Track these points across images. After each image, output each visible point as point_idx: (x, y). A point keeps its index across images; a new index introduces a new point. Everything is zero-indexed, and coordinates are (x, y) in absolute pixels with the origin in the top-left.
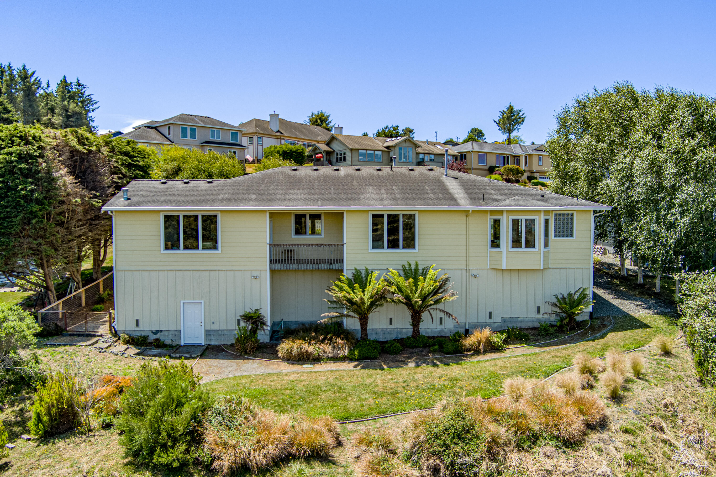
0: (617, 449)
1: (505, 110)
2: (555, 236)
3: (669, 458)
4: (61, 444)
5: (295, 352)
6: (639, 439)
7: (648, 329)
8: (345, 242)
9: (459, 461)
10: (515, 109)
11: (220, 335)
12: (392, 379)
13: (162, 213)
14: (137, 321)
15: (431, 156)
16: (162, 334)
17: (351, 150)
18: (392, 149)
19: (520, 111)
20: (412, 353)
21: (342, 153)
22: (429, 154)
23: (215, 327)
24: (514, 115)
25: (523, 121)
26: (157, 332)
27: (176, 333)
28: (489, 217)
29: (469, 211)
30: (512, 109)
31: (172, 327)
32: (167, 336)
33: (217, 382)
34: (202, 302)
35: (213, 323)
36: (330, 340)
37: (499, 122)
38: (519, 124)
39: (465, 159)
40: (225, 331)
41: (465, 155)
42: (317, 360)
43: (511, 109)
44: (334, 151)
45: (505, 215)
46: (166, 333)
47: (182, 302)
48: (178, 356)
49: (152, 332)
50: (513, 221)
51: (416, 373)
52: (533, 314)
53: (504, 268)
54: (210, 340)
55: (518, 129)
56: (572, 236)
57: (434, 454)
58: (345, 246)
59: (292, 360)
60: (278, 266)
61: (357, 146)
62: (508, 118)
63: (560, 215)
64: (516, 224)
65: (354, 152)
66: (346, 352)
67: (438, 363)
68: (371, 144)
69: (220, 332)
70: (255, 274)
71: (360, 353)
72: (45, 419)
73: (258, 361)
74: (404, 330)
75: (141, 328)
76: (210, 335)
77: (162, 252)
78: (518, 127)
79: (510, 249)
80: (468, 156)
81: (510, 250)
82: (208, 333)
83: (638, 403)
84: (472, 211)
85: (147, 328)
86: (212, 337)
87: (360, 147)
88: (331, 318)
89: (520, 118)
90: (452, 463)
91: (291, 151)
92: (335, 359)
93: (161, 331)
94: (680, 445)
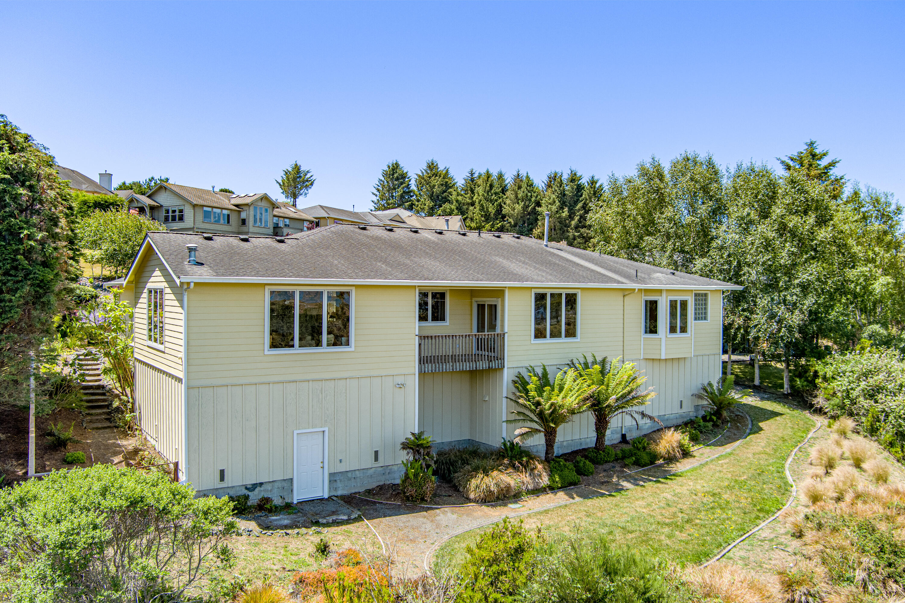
1: (290, 169)
2: (696, 319)
7: (778, 418)
8: (506, 331)
10: (302, 169)
11: (350, 479)
13: (267, 288)
14: (222, 472)
15: (286, 220)
16: (262, 489)
17: (195, 206)
18: (245, 208)
19: (308, 172)
20: (606, 470)
21: (177, 209)
22: (284, 218)
23: (342, 468)
24: (300, 177)
25: (312, 184)
26: (254, 487)
27: (285, 484)
28: (643, 297)
29: (635, 289)
30: (299, 169)
31: (278, 476)
32: (271, 491)
34: (326, 429)
35: (341, 461)
36: (526, 465)
37: (284, 183)
38: (307, 187)
40: (357, 472)
42: (518, 496)
43: (297, 168)
44: (162, 206)
45: (664, 294)
46: (269, 487)
47: (296, 432)
48: (331, 521)
49: (247, 488)
50: (671, 301)
52: (677, 410)
53: (663, 357)
54: (336, 489)
55: (306, 194)
56: (705, 319)
58: (506, 335)
59: (489, 502)
60: (429, 367)
61: (201, 202)
62: (294, 180)
63: (699, 294)
64: (673, 305)
65: (197, 209)
66: (545, 480)
67: (651, 478)
68: (215, 199)
69: (349, 475)
70: (400, 380)
71: (562, 478)
74: (565, 443)
75: (230, 482)
76: (335, 481)
77: (266, 352)
78: (306, 191)
81: (668, 336)
82: (333, 478)
84: (639, 289)
85: (238, 482)
86: (339, 484)
87: (205, 204)
89: (307, 181)
91: (106, 202)
92: (537, 491)
93: (261, 484)
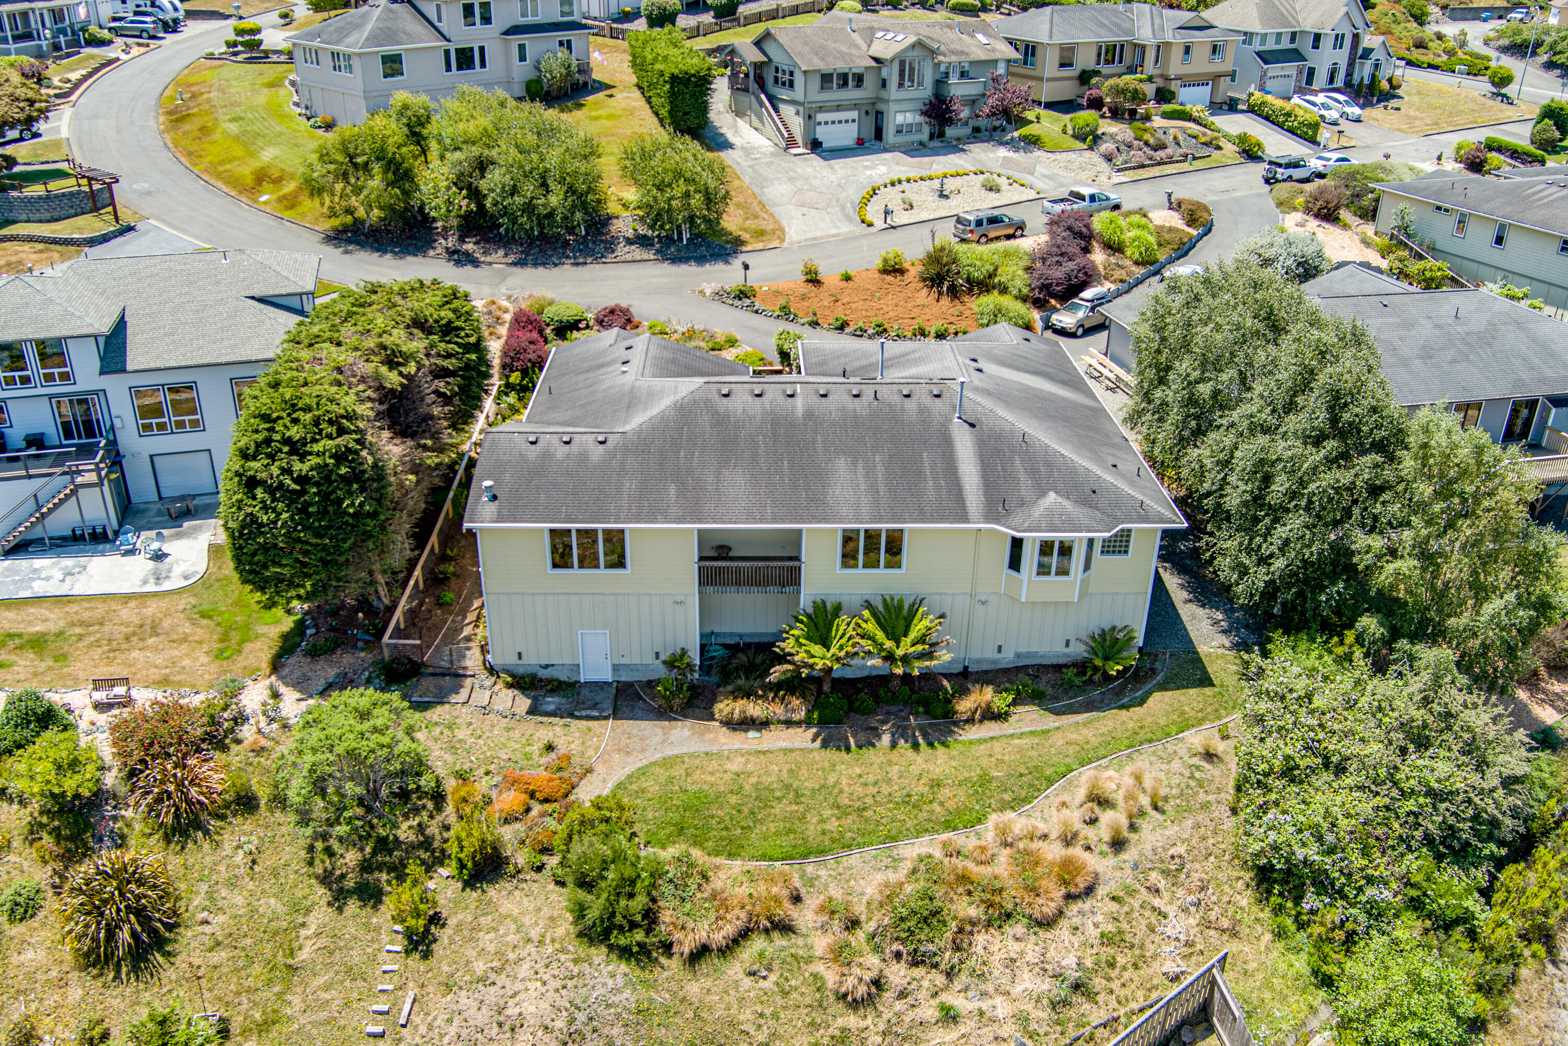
0: (1096, 926)
2: (1102, 554)
3: (1153, 931)
4: (492, 892)
5: (736, 715)
6: (1126, 909)
8: (803, 561)
9: (922, 949)
11: (632, 670)
12: (860, 776)
14: (519, 652)
15: (963, 64)
16: (554, 668)
17: (805, 72)
18: (886, 63)
20: (888, 713)
21: (787, 69)
22: (960, 62)
23: (625, 661)
26: (546, 667)
27: (574, 666)
29: (981, 529)
31: (567, 661)
32: (561, 671)
33: (643, 771)
34: (607, 633)
35: (623, 655)
36: (783, 699)
39: (1033, 55)
40: (639, 666)
41: (1034, 47)
42: (763, 724)
44: (771, 59)
46: (559, 667)
47: (579, 631)
48: (584, 714)
49: (541, 667)
50: (1042, 542)
51: (890, 763)
52: (1059, 648)
53: (1023, 600)
54: (619, 676)
56: (1126, 552)
57: (897, 939)
58: (803, 565)
59: (733, 726)
60: (709, 591)
61: (817, 63)
65: (810, 75)
66: (802, 715)
67: (920, 740)
68: (844, 49)
69: (632, 667)
70: (679, 599)
71: (820, 716)
72: (470, 865)
73: (689, 723)
75: (525, 661)
76: (619, 670)
77: (549, 572)
79: (1035, 578)
80: (1039, 52)
81: (1033, 579)
82: (616, 668)
83: (1141, 854)
85: (534, 661)
86: (623, 672)
88: (784, 672)
90: (915, 950)
92: (789, 723)
93: (553, 665)
94: (1171, 910)
